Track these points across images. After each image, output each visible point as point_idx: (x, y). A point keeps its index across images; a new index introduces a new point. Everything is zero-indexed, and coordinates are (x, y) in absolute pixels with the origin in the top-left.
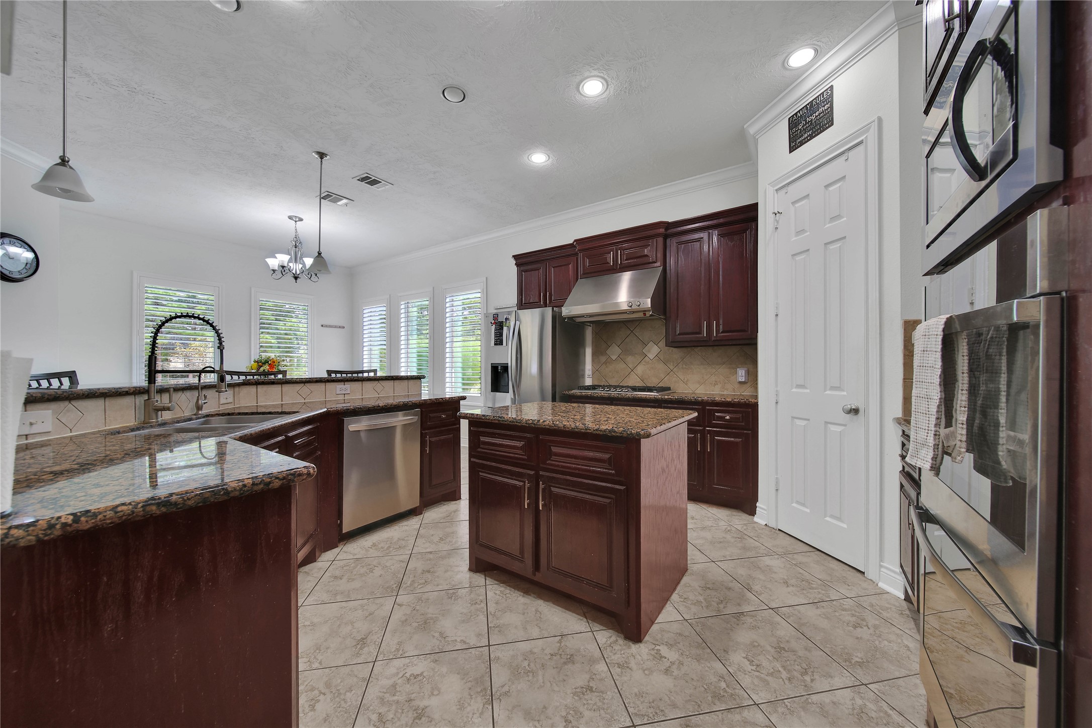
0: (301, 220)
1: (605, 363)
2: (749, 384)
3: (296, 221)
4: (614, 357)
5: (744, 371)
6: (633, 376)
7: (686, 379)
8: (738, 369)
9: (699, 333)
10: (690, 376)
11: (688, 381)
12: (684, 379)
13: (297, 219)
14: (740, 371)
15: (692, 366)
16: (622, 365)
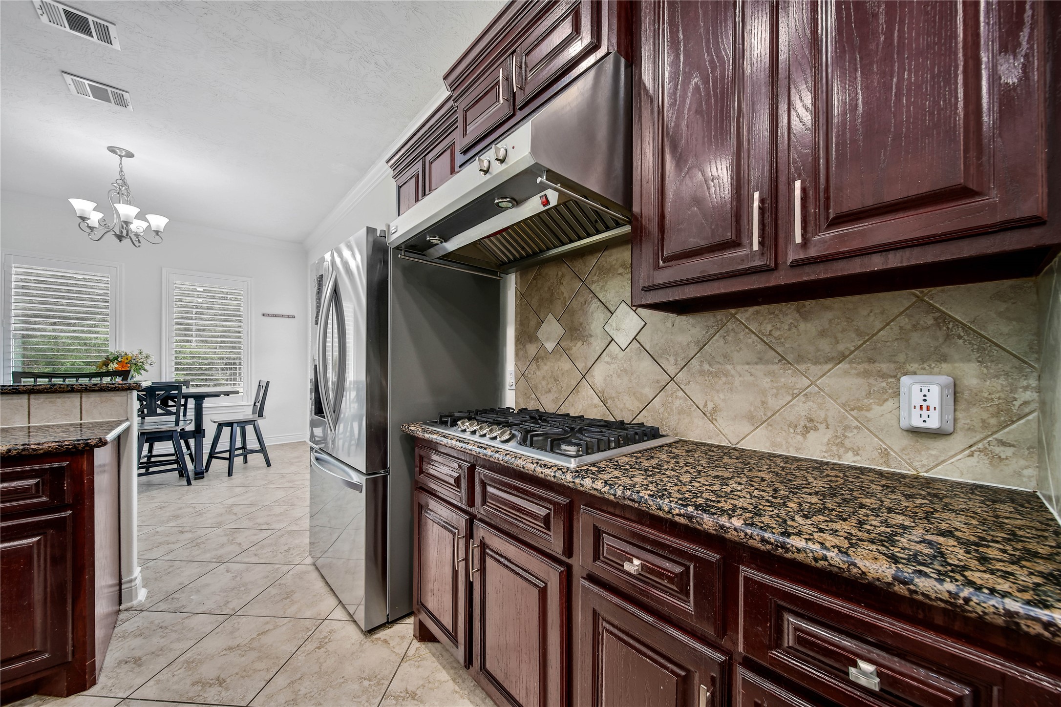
0: (130, 155)
1: (536, 359)
2: (958, 442)
3: (121, 156)
4: (550, 346)
5: (935, 390)
6: (586, 392)
7: (710, 406)
8: (905, 380)
9: (735, 244)
10: (722, 396)
11: (715, 410)
12: (705, 405)
13: (124, 153)
14: (916, 388)
15: (729, 367)
16: (566, 365)
